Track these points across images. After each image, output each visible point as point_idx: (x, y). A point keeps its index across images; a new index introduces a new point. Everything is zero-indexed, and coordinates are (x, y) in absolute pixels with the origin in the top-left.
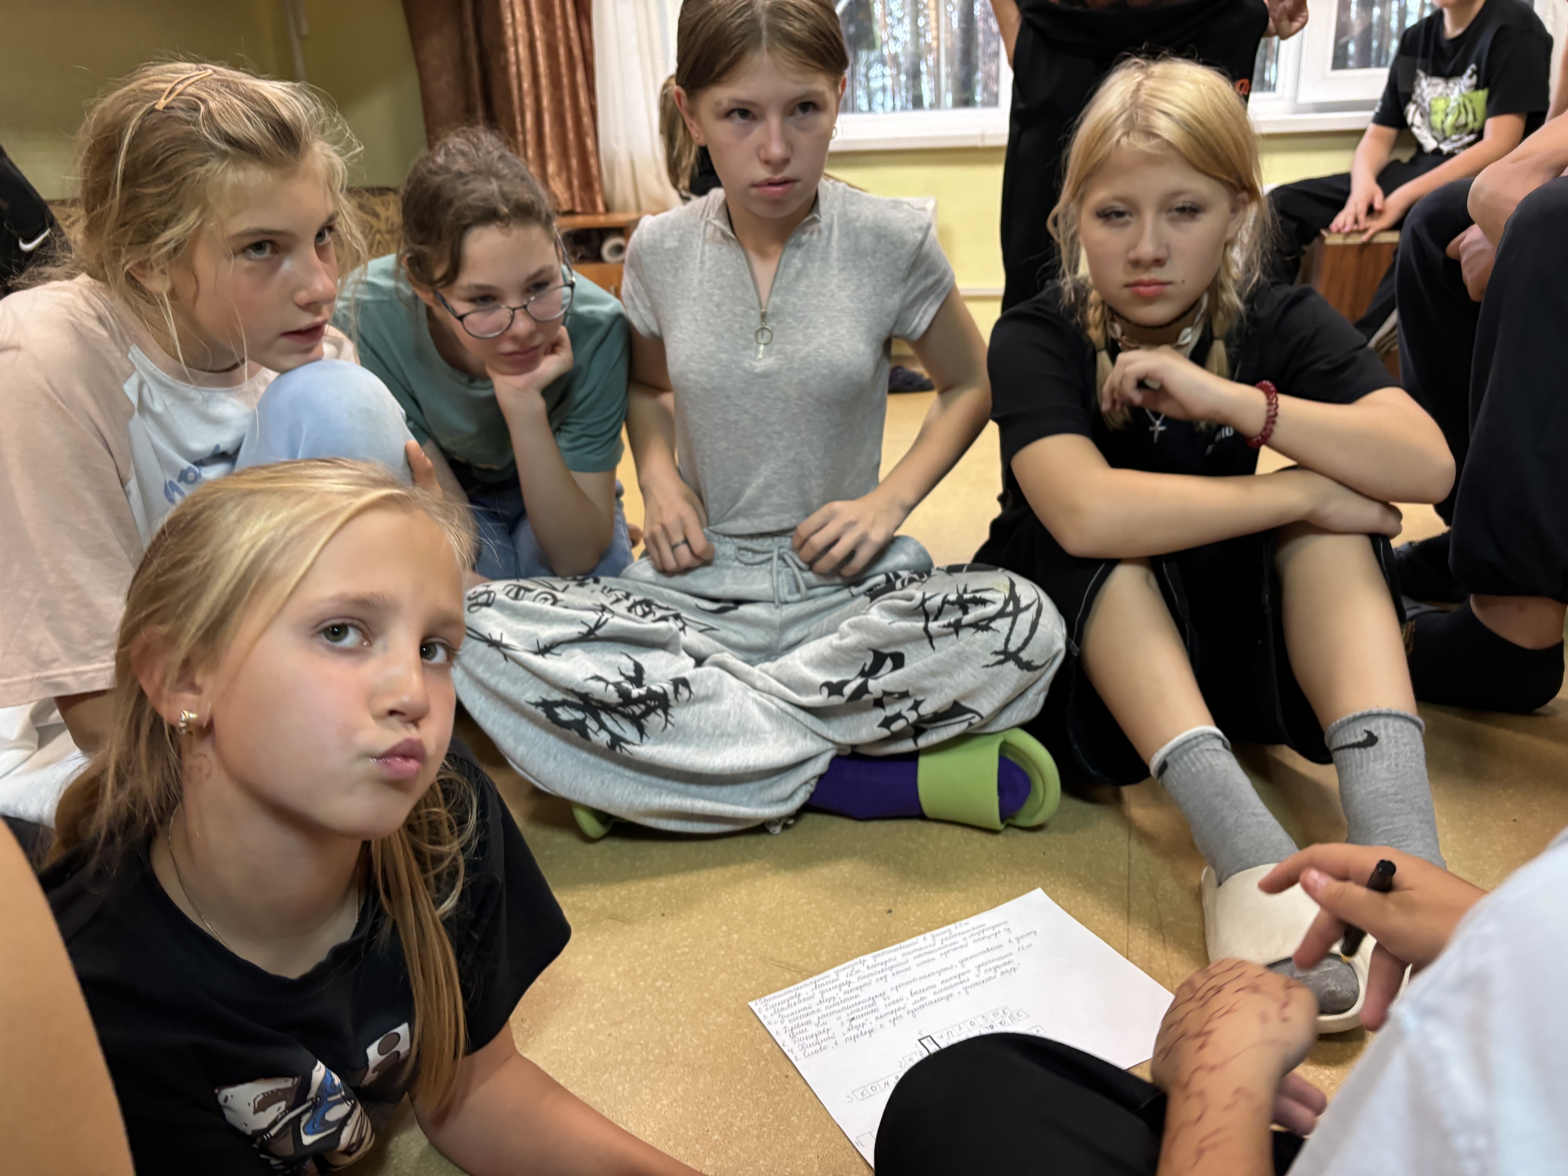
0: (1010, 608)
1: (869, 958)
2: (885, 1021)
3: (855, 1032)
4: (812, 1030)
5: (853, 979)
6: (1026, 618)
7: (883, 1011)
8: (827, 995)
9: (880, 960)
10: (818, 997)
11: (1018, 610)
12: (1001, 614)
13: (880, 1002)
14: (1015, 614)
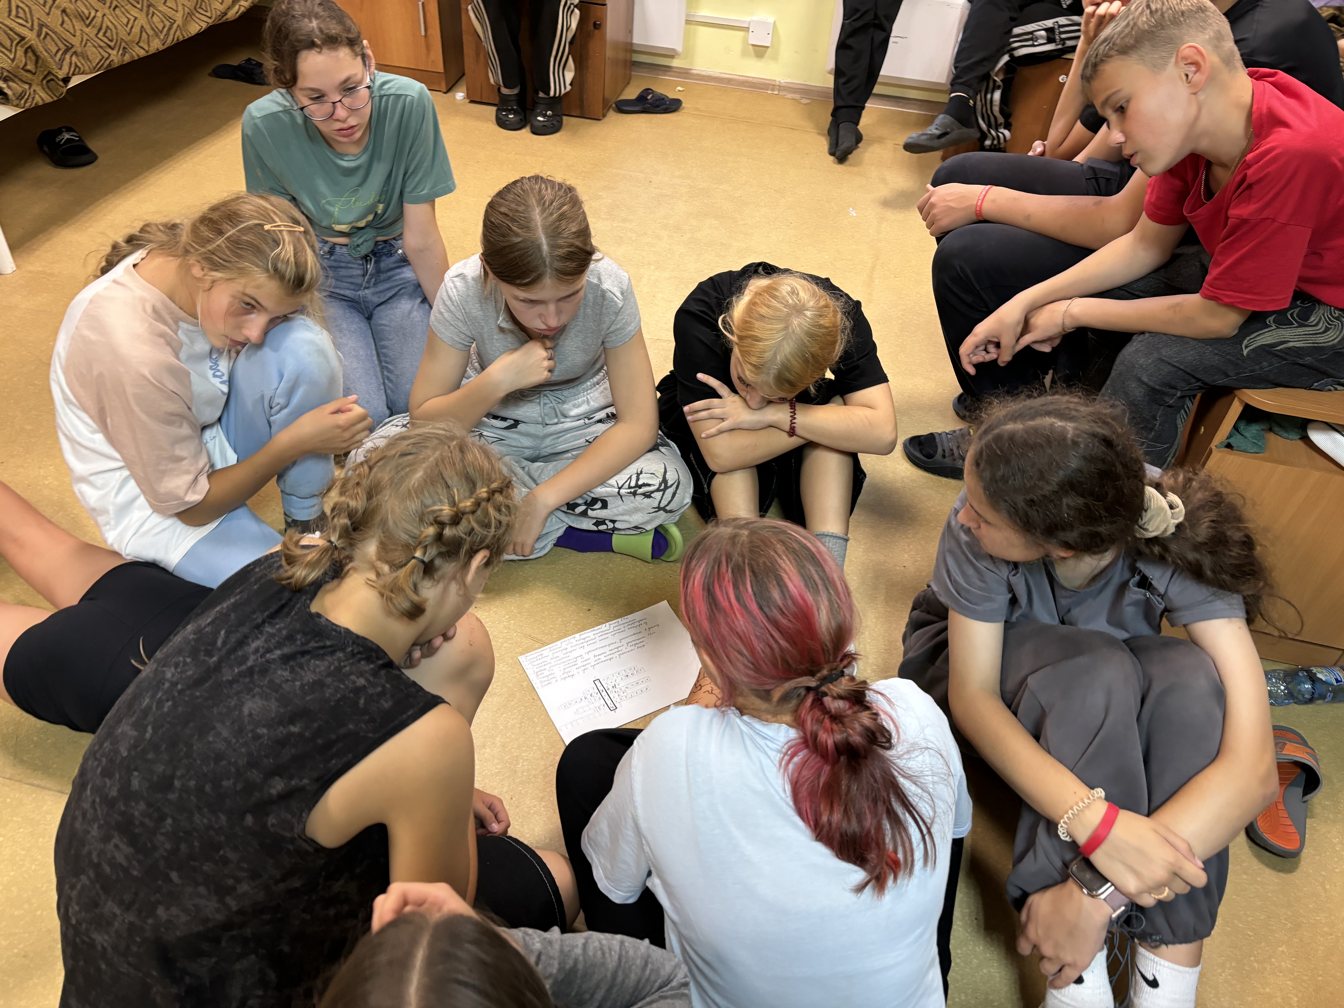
0: (662, 487)
1: (577, 635)
2: (580, 670)
3: (566, 675)
4: (546, 673)
5: (569, 647)
6: (670, 492)
7: (580, 664)
8: (555, 655)
9: (583, 637)
10: (551, 656)
11: (666, 487)
12: (658, 490)
13: (579, 659)
14: (664, 491)
